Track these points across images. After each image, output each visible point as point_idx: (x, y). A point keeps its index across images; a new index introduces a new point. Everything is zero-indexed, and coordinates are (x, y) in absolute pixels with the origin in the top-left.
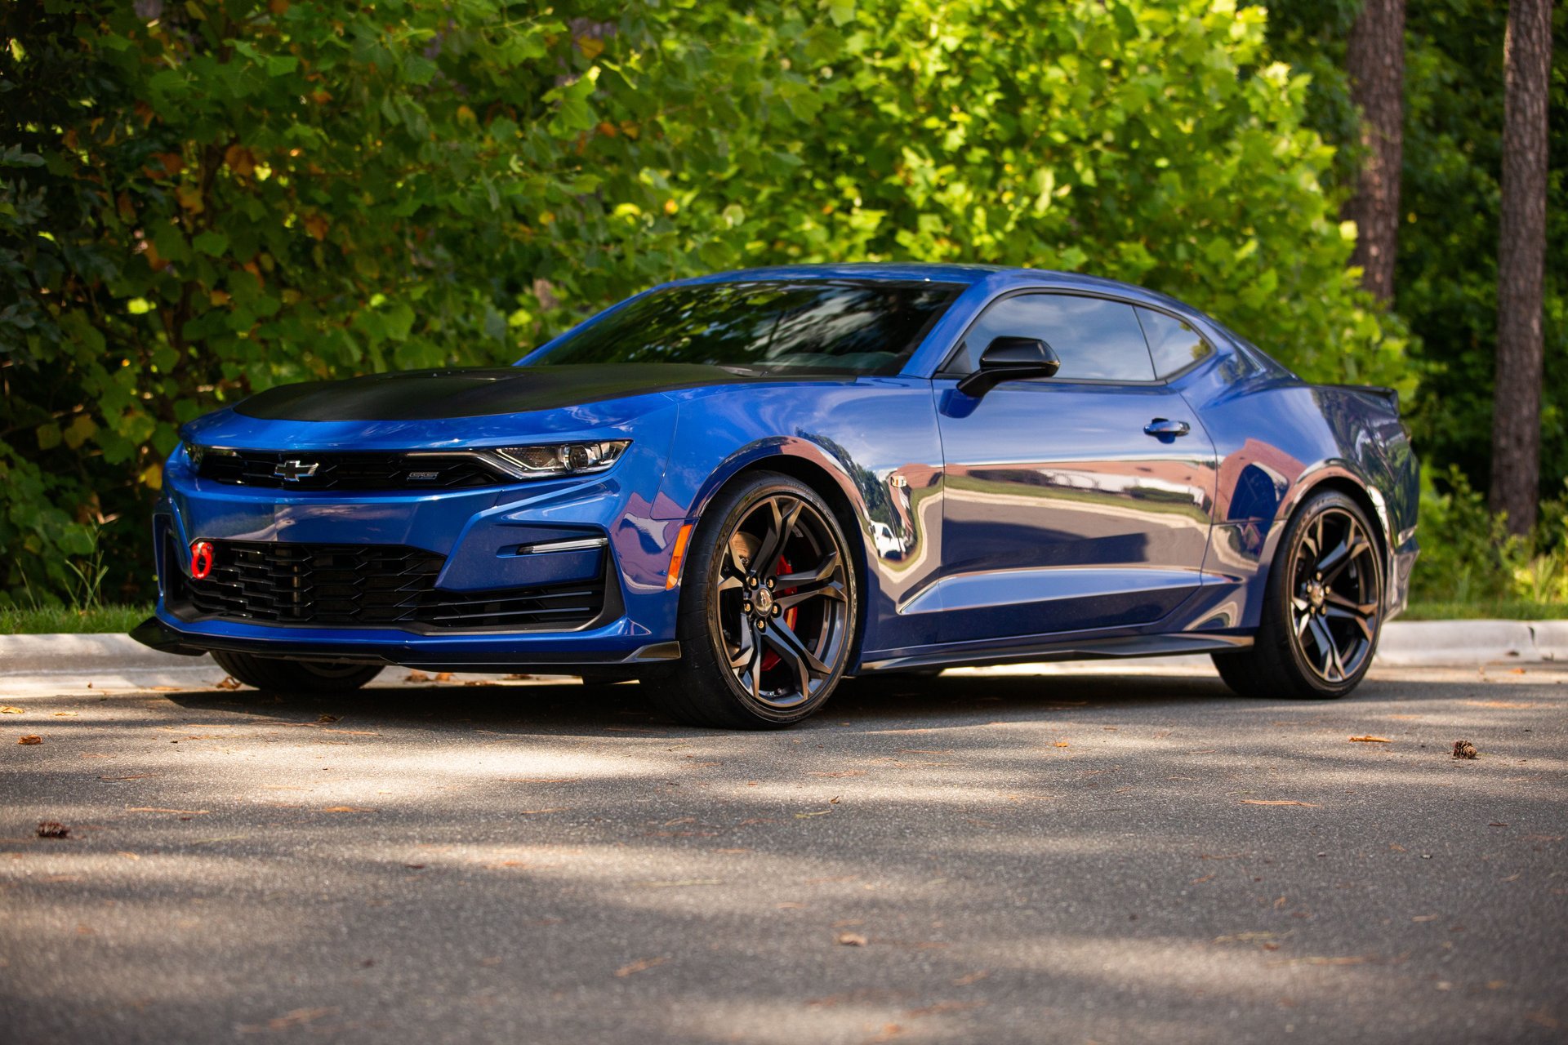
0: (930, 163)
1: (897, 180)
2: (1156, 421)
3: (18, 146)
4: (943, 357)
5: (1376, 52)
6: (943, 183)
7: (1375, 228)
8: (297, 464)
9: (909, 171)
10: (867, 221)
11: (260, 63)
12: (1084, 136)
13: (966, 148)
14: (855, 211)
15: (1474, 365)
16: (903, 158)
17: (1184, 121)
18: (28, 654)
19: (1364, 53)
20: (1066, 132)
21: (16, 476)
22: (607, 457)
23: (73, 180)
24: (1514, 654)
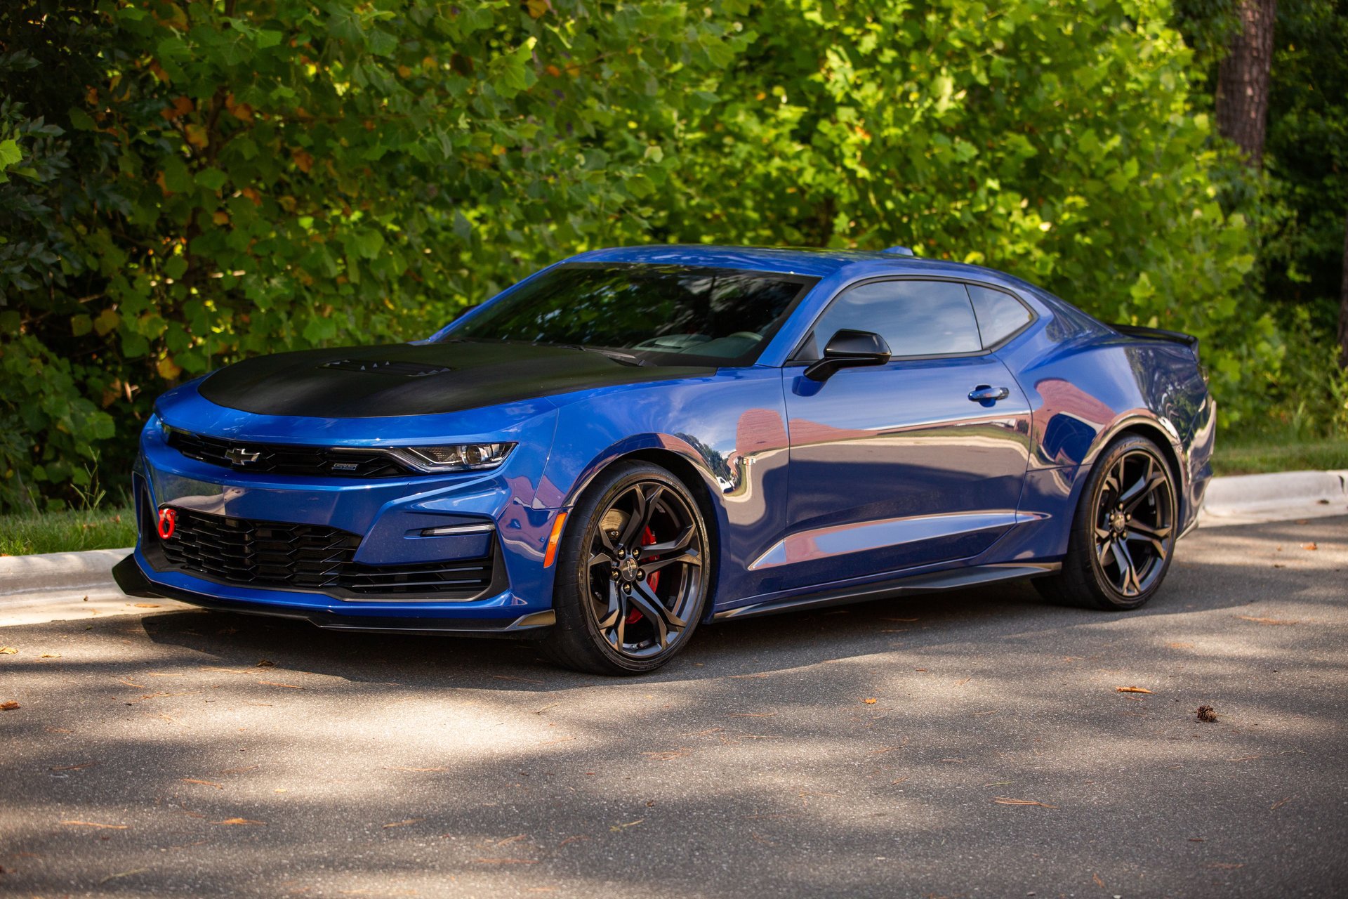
0: (848, 65)
1: (818, 77)
2: (979, 388)
3: (42, 118)
4: (795, 345)
6: (859, 82)
7: (1250, 73)
8: (243, 452)
9: (830, 70)
10: (790, 113)
11: (251, 36)
12: (979, 42)
13: (879, 50)
14: (782, 106)
15: (1333, 188)
16: (825, 58)
17: (1066, 27)
18: (33, 575)
20: (963, 40)
21: (49, 371)
22: (497, 455)
23: (94, 133)
24: (1324, 502)
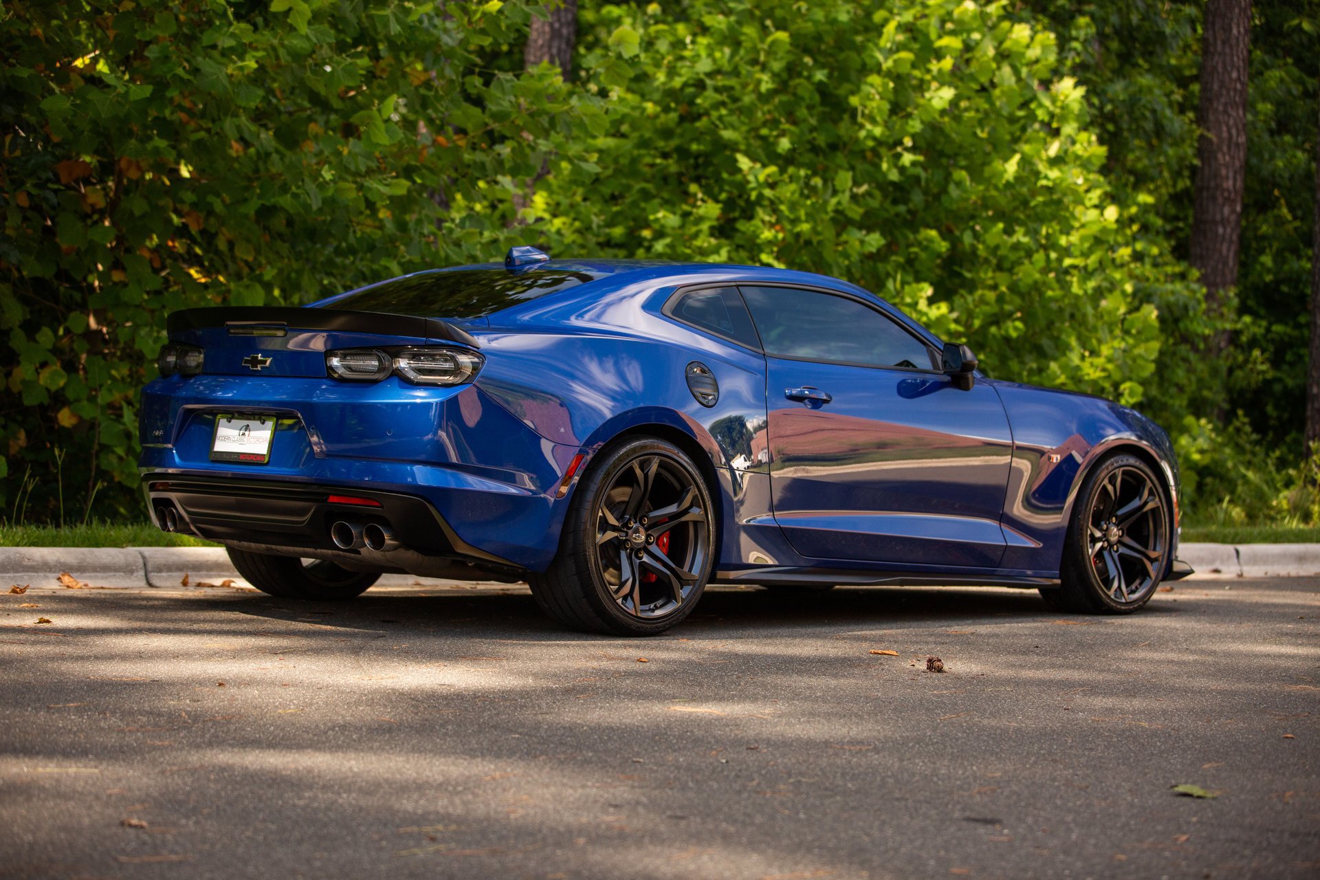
5: (1225, 67)
7: (1222, 213)
13: (793, 152)
19: (1215, 68)
